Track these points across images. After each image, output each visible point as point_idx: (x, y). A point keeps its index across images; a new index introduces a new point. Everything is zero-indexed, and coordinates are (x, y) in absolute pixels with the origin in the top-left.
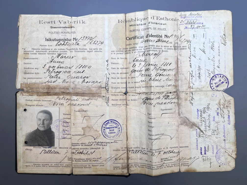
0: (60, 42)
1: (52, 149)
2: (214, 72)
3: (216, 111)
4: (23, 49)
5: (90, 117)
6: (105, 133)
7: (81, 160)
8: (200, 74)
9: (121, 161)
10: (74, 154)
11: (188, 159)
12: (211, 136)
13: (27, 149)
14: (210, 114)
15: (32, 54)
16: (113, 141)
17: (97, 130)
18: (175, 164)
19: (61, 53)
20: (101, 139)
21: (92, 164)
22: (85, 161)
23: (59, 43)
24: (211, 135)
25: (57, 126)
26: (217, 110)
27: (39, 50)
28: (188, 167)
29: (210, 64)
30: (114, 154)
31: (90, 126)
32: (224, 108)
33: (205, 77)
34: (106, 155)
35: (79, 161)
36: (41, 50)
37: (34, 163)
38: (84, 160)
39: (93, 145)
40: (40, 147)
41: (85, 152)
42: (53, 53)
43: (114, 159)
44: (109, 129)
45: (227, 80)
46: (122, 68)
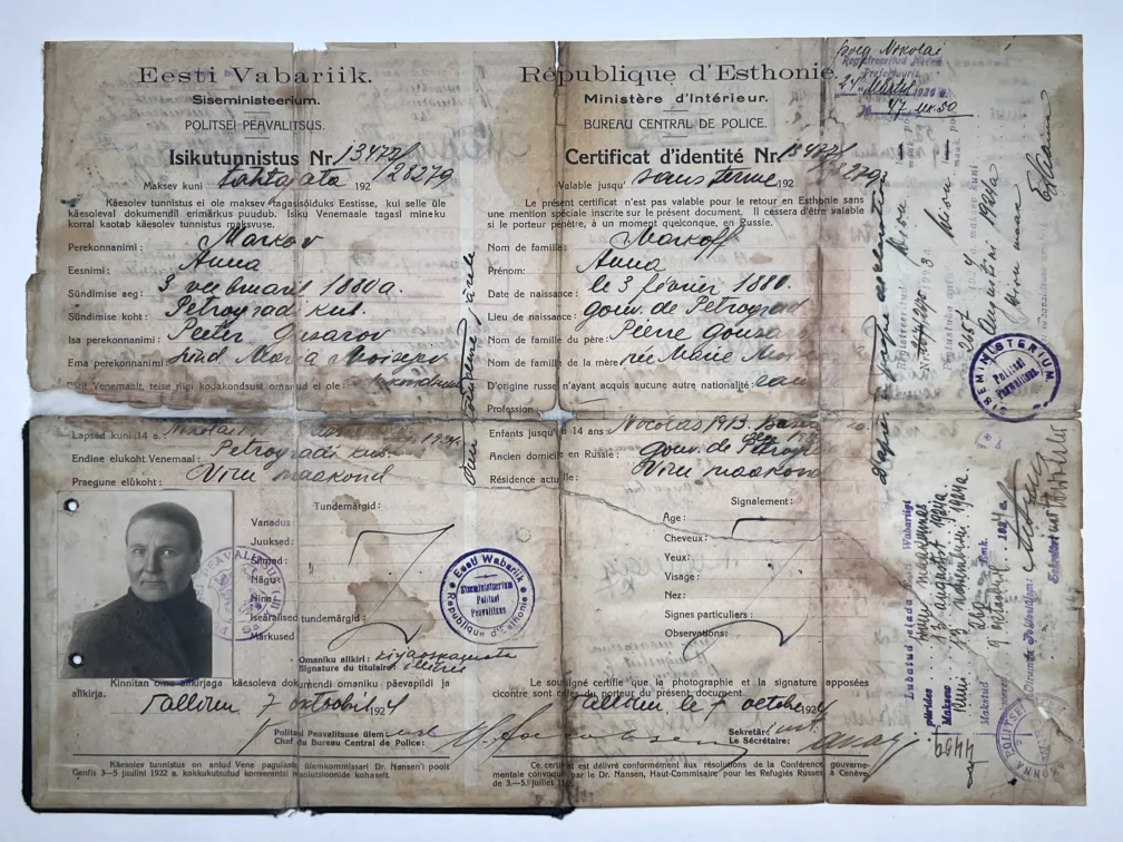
0: (241, 167)
1: (201, 690)
2: (991, 323)
3: (996, 517)
4: (64, 202)
5: (385, 537)
6: (457, 611)
7: (342, 740)
8: (922, 333)
9: (531, 746)
10: (309, 709)
11: (865, 745)
12: (965, 632)
13: (79, 693)
14: (966, 530)
15: (109, 225)
16: (492, 651)
17: (419, 597)
18: (801, 765)
19: (247, 220)
20: (439, 641)
21: (394, 761)
22: (358, 743)
23: (237, 175)
24: (967, 628)
25: (223, 580)
26: (1001, 511)
27: (141, 209)
28: (865, 781)
29: (973, 286)
30: (495, 710)
31: (386, 578)
32: (1032, 501)
33: (949, 346)
34: (459, 714)
35: (333, 743)
36: (148, 208)
37: (113, 759)
38: (354, 739)
39: (400, 666)
40: (143, 680)
41: (360, 698)
42: (206, 220)
43: (496, 734)
44: (473, 595)
45: (1051, 361)
46: (539, 295)
